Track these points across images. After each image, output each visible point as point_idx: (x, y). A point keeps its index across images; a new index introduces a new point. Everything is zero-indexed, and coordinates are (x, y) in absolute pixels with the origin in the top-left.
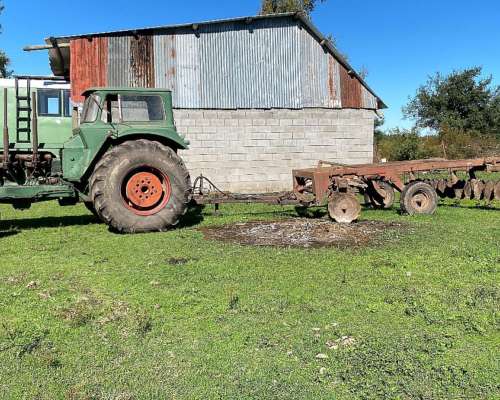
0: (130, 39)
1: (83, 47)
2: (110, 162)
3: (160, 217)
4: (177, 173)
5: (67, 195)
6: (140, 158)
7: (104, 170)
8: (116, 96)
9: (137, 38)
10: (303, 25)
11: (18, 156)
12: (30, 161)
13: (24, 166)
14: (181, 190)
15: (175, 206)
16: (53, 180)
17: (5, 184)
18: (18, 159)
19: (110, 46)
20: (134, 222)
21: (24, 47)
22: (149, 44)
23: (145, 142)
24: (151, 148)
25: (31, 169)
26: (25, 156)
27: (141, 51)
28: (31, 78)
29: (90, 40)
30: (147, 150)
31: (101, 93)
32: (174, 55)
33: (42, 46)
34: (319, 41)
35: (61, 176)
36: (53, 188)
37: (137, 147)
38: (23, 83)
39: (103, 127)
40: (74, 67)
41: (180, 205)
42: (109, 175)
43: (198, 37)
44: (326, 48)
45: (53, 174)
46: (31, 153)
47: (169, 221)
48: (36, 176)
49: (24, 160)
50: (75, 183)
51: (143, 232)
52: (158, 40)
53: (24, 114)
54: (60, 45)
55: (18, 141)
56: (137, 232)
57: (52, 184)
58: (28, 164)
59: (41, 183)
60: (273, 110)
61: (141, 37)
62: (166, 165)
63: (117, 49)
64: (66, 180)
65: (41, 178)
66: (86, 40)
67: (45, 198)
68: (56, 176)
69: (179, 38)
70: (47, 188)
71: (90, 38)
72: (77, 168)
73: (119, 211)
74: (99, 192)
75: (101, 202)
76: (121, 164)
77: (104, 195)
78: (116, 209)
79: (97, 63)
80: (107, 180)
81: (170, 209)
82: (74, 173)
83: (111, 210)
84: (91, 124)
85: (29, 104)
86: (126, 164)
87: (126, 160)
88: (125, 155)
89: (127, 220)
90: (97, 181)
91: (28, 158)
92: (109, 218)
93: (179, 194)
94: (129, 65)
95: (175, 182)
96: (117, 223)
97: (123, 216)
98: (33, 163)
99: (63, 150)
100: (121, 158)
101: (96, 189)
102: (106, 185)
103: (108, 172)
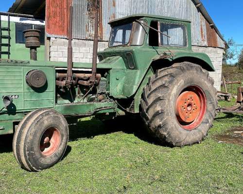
2: (171, 82)
3: (200, 131)
5: (112, 111)
7: (165, 89)
11: (75, 75)
12: (87, 80)
13: (77, 84)
15: (210, 121)
16: (100, 97)
20: (184, 137)
26: (81, 75)
30: (195, 72)
31: (147, 19)
34: (196, 4)
35: (109, 94)
36: (102, 104)
37: (188, 70)
39: (150, 50)
42: (170, 94)
44: (199, 9)
46: (90, 72)
49: (80, 79)
56: (185, 145)
57: (100, 101)
58: (86, 83)
59: (90, 100)
64: (111, 97)
70: (97, 105)
72: (119, 87)
73: (176, 127)
74: (162, 110)
75: (162, 119)
76: (179, 84)
77: (166, 113)
78: (174, 125)
79: (65, 7)
80: (168, 99)
81: (207, 123)
82: (118, 91)
83: (170, 127)
84: (139, 47)
85: (9, 33)
86: (182, 84)
87: (182, 80)
88: (180, 76)
89: (180, 135)
90: (159, 99)
91: (85, 77)
92: (168, 134)
93: (212, 111)
94: (86, 9)
95: (210, 100)
96: (172, 139)
97: (177, 132)
98: (91, 82)
99: (111, 71)
100: (178, 78)
101: (158, 108)
102: (167, 103)
103: (169, 91)
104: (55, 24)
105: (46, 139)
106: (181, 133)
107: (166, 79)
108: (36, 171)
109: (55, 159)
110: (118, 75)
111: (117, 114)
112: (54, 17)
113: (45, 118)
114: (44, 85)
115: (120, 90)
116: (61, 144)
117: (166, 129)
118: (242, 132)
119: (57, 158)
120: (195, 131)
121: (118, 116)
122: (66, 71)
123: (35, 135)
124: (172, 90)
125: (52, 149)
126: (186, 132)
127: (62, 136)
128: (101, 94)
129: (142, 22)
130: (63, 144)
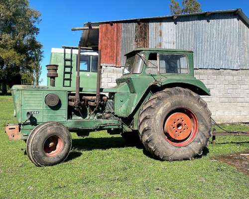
0: (135, 24)
1: (107, 29)
2: (157, 104)
3: (190, 148)
4: (204, 114)
5: (117, 127)
6: (178, 102)
7: (152, 110)
8: (156, 54)
9: (139, 24)
10: (240, 18)
11: (84, 97)
12: (94, 101)
13: (87, 105)
14: (206, 127)
15: (202, 140)
16: (107, 115)
17: (73, 118)
18: (84, 100)
19: (123, 29)
20: (172, 153)
21: (72, 28)
22: (146, 27)
23: (182, 89)
24: (186, 94)
25: (92, 108)
26: (89, 98)
27: (141, 32)
28: (73, 48)
29: (112, 25)
30: (183, 96)
31: (146, 52)
32: (161, 35)
33: (83, 28)
35: (113, 113)
36: (107, 121)
37: (176, 94)
38: (68, 51)
39: (147, 77)
40: (101, 41)
41: (205, 139)
42: (156, 114)
43: (176, 24)
45: (107, 111)
46: (95, 95)
47: (197, 152)
48: (96, 112)
49: (88, 100)
50: (122, 118)
51: (178, 160)
52: (152, 25)
53: (68, 70)
54: (93, 27)
55: (64, 86)
56: (174, 160)
57: (107, 118)
58: (92, 104)
59: (99, 118)
60: (221, 70)
61: (142, 24)
62: (196, 108)
63: (127, 30)
64: (116, 116)
65: (99, 114)
66: (109, 25)
67: (101, 129)
68: (109, 113)
69: (164, 24)
70: (103, 121)
71: (111, 23)
72: (124, 107)
73: (162, 143)
74: (148, 127)
75: (149, 135)
76: (165, 106)
77: (152, 130)
78: (160, 141)
79: (115, 39)
80: (154, 118)
81: (198, 142)
82: (122, 111)
83: (156, 142)
84: (138, 75)
85: (71, 63)
86: (168, 106)
87: (168, 103)
88: (168, 99)
89: (167, 150)
90: (146, 118)
91: (92, 99)
92: (154, 148)
93: (205, 131)
94: (134, 41)
95: (202, 122)
96: (160, 153)
97: (164, 147)
98: (95, 103)
99: (116, 94)
100: (165, 101)
101: (146, 125)
102: (153, 122)
103: (156, 112)
104: (106, 55)
105: (51, 144)
106: (168, 148)
107: (154, 101)
108: (40, 166)
109: (57, 160)
110: (122, 98)
111: (124, 131)
112: (105, 49)
113: (49, 128)
114: (58, 105)
115: (124, 110)
116: (63, 149)
117: (153, 144)
118: (248, 155)
119: (59, 159)
120: (185, 148)
121: (125, 132)
122: (75, 94)
123: (39, 139)
124: (158, 111)
125: (56, 152)
126: (174, 148)
127: (65, 143)
128: (108, 113)
129: (142, 55)
130: (65, 149)
